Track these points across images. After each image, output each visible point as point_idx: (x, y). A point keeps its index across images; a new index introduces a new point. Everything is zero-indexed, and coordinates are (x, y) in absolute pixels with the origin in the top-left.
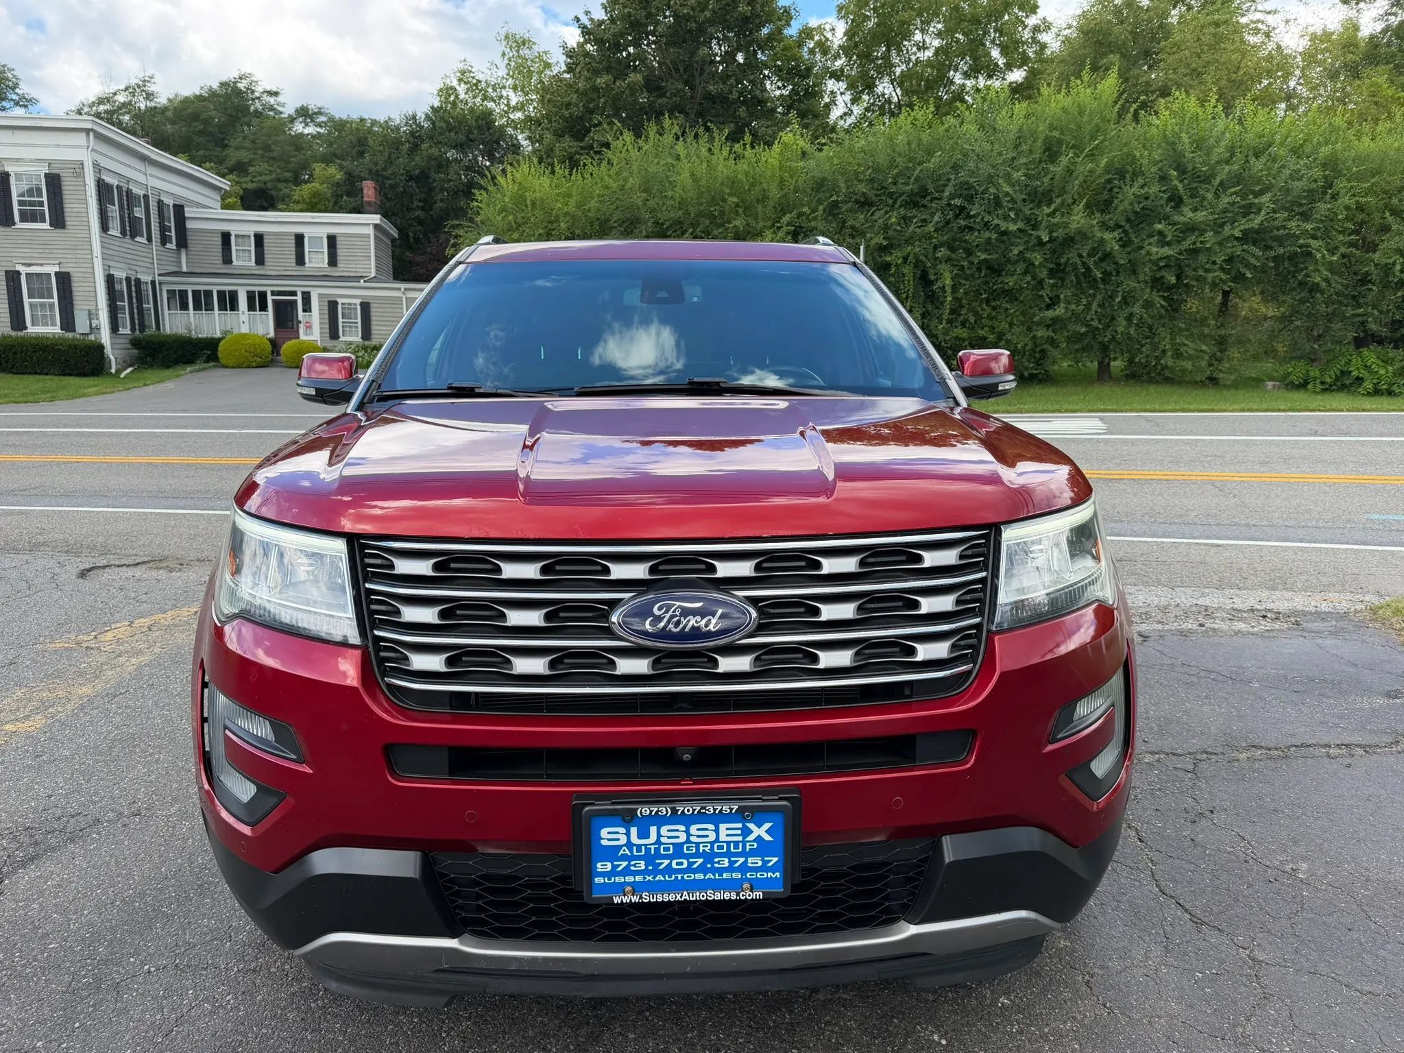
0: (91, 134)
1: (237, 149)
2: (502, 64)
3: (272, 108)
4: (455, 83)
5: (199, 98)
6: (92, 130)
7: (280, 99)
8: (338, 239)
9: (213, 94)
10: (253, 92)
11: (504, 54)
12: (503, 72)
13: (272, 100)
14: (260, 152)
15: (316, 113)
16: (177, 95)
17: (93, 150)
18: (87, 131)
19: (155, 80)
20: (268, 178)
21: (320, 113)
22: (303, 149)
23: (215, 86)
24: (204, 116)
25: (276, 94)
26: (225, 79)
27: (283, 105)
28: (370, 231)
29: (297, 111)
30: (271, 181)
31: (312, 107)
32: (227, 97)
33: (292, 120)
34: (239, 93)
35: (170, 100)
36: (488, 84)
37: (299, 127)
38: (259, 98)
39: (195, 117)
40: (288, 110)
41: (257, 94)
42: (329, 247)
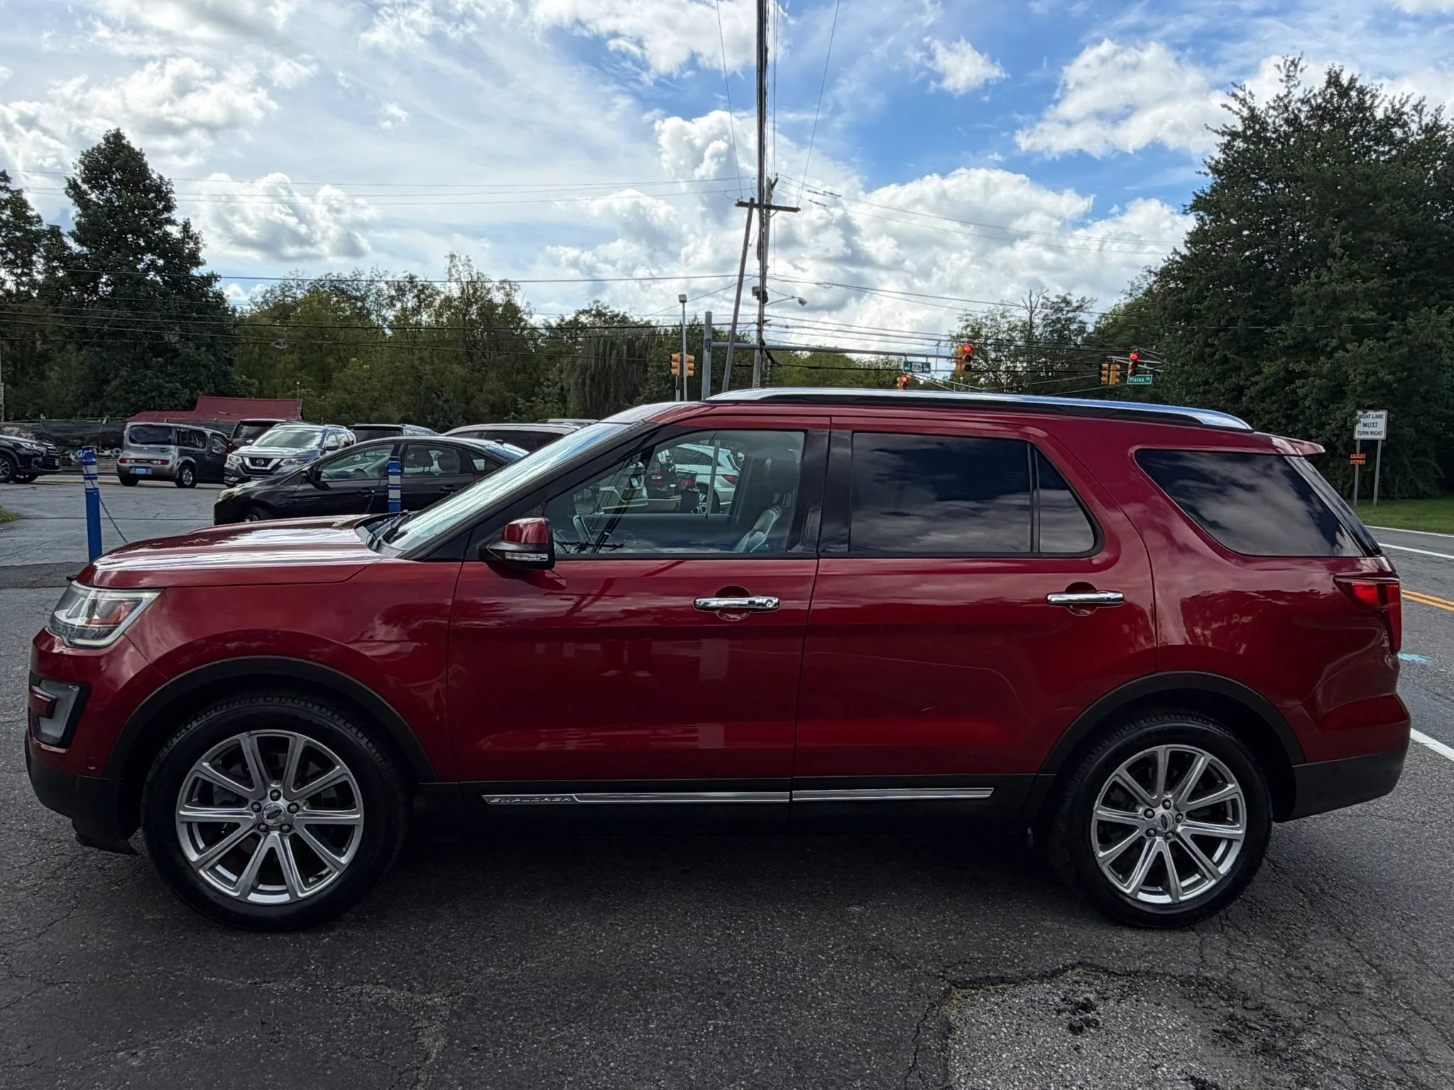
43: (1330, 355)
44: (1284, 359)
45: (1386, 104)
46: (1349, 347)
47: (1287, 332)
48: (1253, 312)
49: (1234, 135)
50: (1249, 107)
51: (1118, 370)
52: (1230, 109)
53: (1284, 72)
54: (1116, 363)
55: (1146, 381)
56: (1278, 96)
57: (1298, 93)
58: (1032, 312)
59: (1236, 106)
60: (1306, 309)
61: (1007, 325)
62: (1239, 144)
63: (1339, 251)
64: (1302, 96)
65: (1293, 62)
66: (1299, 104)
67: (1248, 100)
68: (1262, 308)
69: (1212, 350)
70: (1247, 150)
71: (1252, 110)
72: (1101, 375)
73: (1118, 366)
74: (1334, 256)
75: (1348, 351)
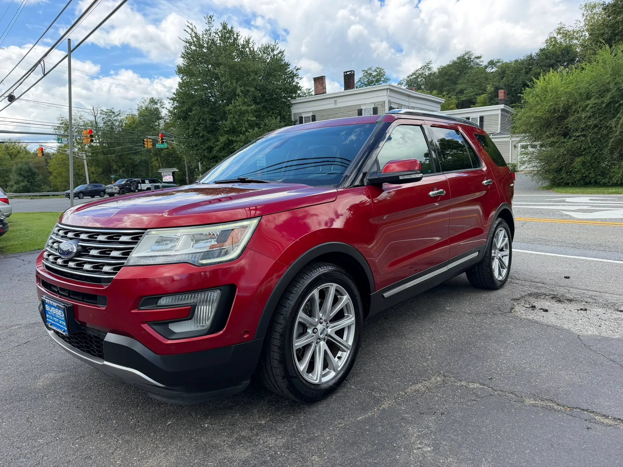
0: (389, 90)
1: (461, 84)
2: (582, 20)
3: (478, 64)
4: (555, 35)
5: (449, 66)
6: (389, 88)
7: (482, 59)
8: (484, 118)
9: (455, 63)
10: (471, 59)
11: (583, 15)
12: (582, 24)
13: (478, 61)
14: (470, 84)
15: (497, 62)
16: (441, 66)
17: (389, 96)
18: (387, 89)
19: (432, 62)
20: (472, 94)
21: (498, 62)
22: (488, 79)
23: (455, 59)
24: (449, 73)
25: (480, 57)
26: (459, 55)
27: (483, 62)
28: (499, 112)
29: (489, 63)
30: (473, 95)
31: (495, 60)
32: (460, 63)
33: (486, 67)
34: (465, 60)
35: (438, 69)
36: (574, 32)
37: (489, 70)
38: (472, 61)
39: (446, 74)
40: (485, 63)
41: (472, 59)
42: (480, 122)
43: (244, 134)
44: (227, 136)
45: (243, 39)
46: (249, 130)
47: (227, 124)
48: (211, 117)
49: (190, 44)
50: (195, 32)
51: (151, 142)
52: (187, 32)
53: (207, 20)
54: (150, 139)
55: (164, 146)
56: (206, 30)
57: (213, 30)
58: (95, 117)
59: (190, 31)
60: (231, 116)
61: (83, 123)
62: (193, 48)
63: (240, 94)
64: (215, 31)
65: (210, 17)
66: (214, 34)
67: (194, 29)
68: (214, 115)
69: (198, 132)
70: (196, 50)
71: (196, 34)
72: (144, 144)
73: (151, 140)
74: (239, 95)
75: (249, 132)
